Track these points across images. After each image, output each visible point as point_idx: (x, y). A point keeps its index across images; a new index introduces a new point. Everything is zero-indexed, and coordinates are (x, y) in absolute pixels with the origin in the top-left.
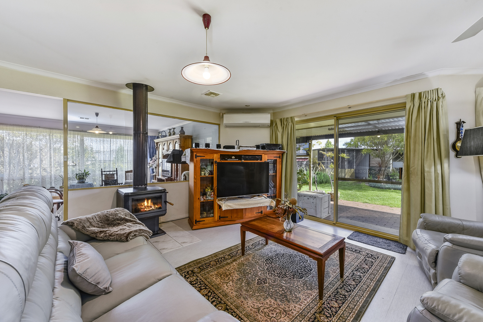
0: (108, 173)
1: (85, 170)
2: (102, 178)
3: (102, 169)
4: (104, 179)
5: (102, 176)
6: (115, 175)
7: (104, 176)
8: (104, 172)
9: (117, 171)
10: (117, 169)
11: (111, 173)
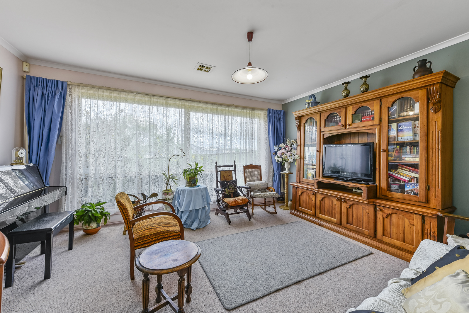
0: (224, 169)
1: (197, 165)
2: (217, 178)
3: (216, 163)
4: (219, 180)
5: (217, 175)
6: (233, 172)
7: (219, 173)
8: (220, 167)
9: (235, 166)
10: (235, 162)
11: (228, 169)
